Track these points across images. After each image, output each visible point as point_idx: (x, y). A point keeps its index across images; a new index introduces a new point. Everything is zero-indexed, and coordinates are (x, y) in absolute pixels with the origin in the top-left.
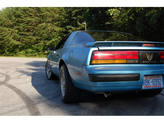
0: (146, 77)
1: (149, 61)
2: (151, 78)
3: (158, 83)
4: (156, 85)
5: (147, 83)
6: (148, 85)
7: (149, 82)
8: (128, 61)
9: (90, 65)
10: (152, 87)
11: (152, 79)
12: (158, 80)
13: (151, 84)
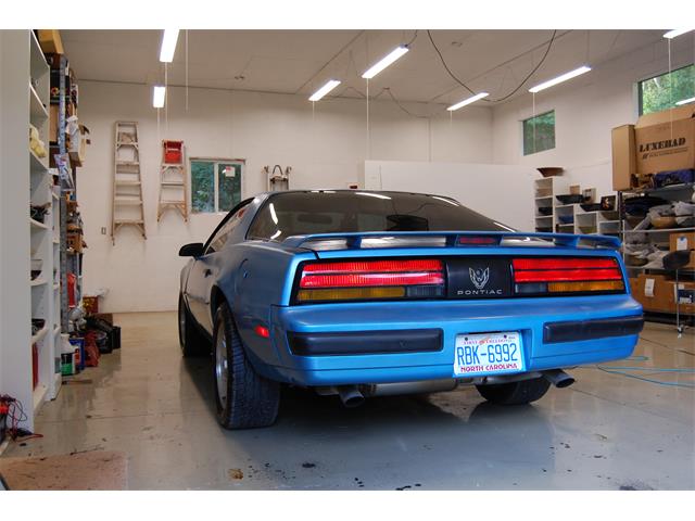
0: (466, 339)
1: (475, 289)
2: (482, 342)
3: (505, 356)
4: (498, 364)
5: (469, 357)
6: (472, 364)
7: (475, 354)
8: (409, 292)
9: (291, 304)
10: (485, 370)
11: (485, 345)
12: (506, 347)
13: (484, 361)
